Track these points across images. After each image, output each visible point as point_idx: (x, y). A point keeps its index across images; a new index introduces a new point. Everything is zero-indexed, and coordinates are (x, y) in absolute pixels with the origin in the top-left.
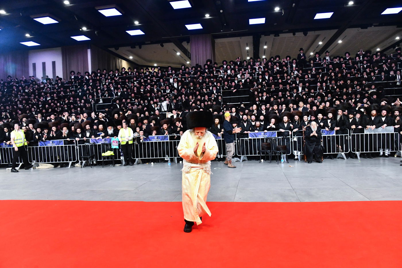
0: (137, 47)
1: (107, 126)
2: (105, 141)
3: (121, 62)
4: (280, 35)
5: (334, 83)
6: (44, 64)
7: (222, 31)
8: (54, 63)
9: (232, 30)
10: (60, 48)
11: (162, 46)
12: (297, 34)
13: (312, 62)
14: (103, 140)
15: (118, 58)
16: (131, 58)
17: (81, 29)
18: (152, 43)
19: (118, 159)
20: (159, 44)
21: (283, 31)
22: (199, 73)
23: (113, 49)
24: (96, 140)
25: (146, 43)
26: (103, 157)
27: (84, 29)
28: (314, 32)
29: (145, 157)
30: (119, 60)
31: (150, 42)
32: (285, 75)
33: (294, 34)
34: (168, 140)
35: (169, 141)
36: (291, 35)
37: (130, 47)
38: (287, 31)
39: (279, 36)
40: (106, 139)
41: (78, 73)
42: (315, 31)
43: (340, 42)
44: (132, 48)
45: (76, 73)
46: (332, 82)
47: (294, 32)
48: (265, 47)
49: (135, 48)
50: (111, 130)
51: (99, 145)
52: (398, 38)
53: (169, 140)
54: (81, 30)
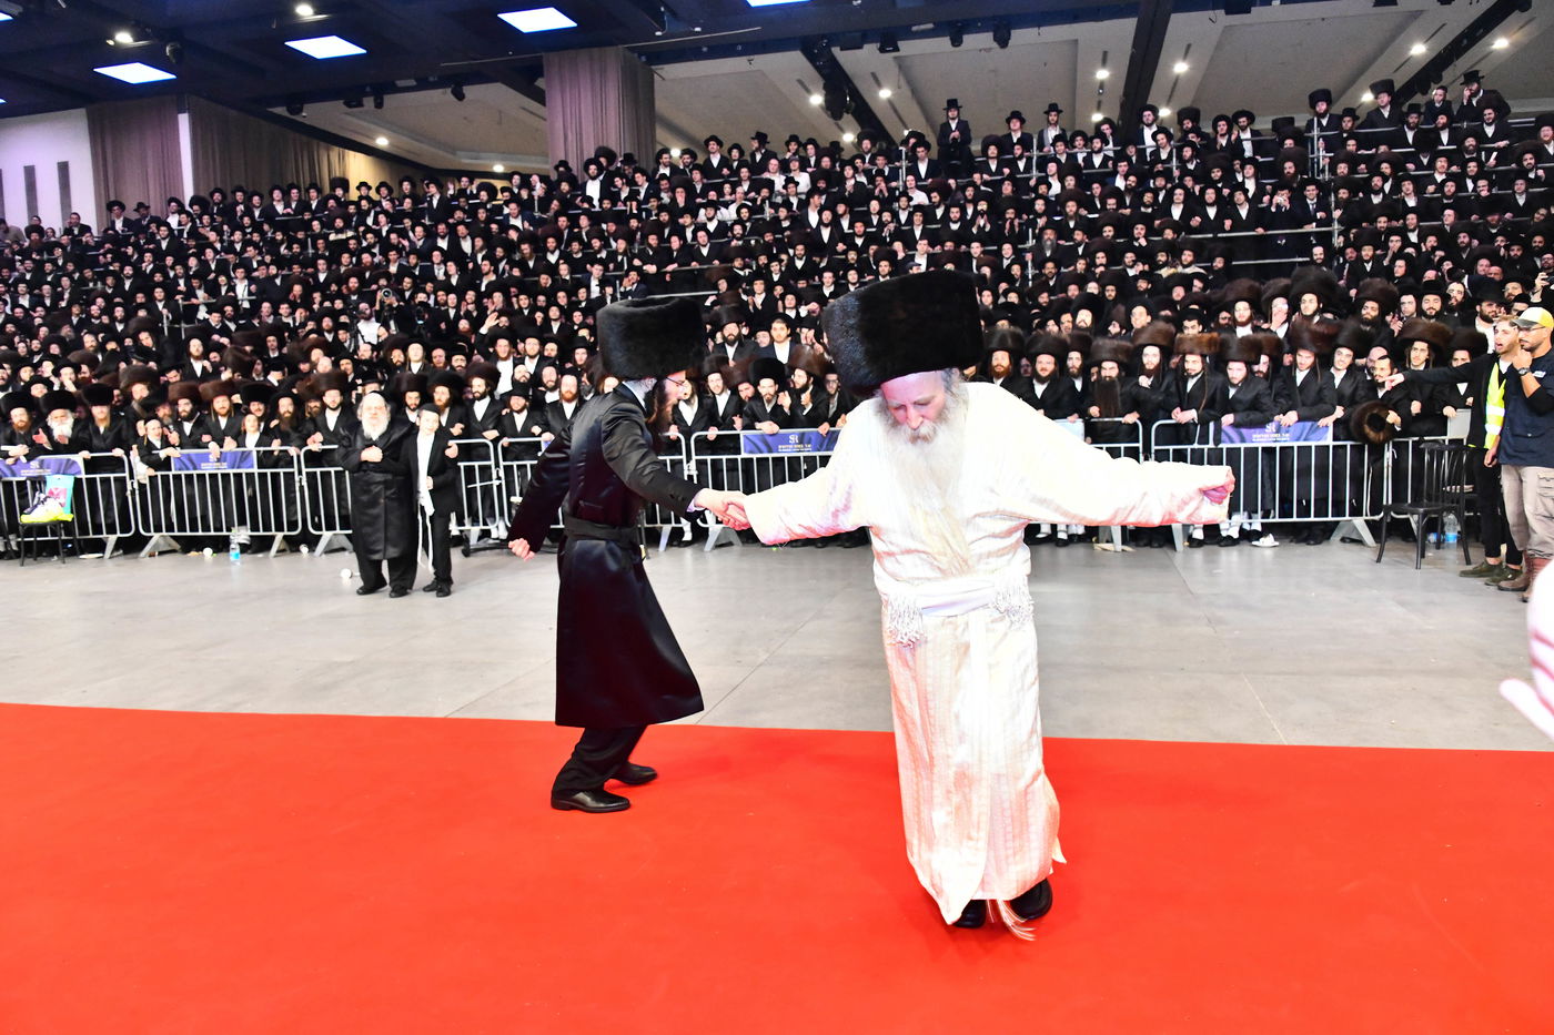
0: (369, 102)
1: (44, 410)
2: (41, 467)
3: (342, 159)
4: (901, 44)
5: (1052, 237)
6: (30, 172)
7: (658, 33)
8: (63, 169)
9: (698, 29)
10: (82, 112)
11: (460, 96)
12: (970, 40)
13: (993, 151)
14: (35, 464)
15: (322, 144)
16: (382, 142)
17: (112, 38)
18: (423, 84)
19: (91, 536)
20: (449, 90)
21: (915, 28)
22: (555, 202)
23: (281, 111)
24: (9, 467)
25: (400, 83)
26: (23, 525)
27: (124, 38)
28: (1036, 29)
29: (182, 528)
30: (332, 154)
31: (412, 83)
32: (875, 205)
33: (957, 42)
34: (252, 466)
35: (256, 470)
36: (944, 43)
37: (342, 101)
38: (930, 26)
39: (897, 49)
40: (42, 461)
41: (141, 205)
42: (1044, 30)
43: (1181, 68)
44: (348, 105)
45: (131, 205)
46: (1046, 237)
47: (956, 32)
48: (885, 94)
49: (360, 105)
50: (62, 423)
51: (21, 485)
52: (1419, 50)
53: (256, 466)
54: (111, 43)
